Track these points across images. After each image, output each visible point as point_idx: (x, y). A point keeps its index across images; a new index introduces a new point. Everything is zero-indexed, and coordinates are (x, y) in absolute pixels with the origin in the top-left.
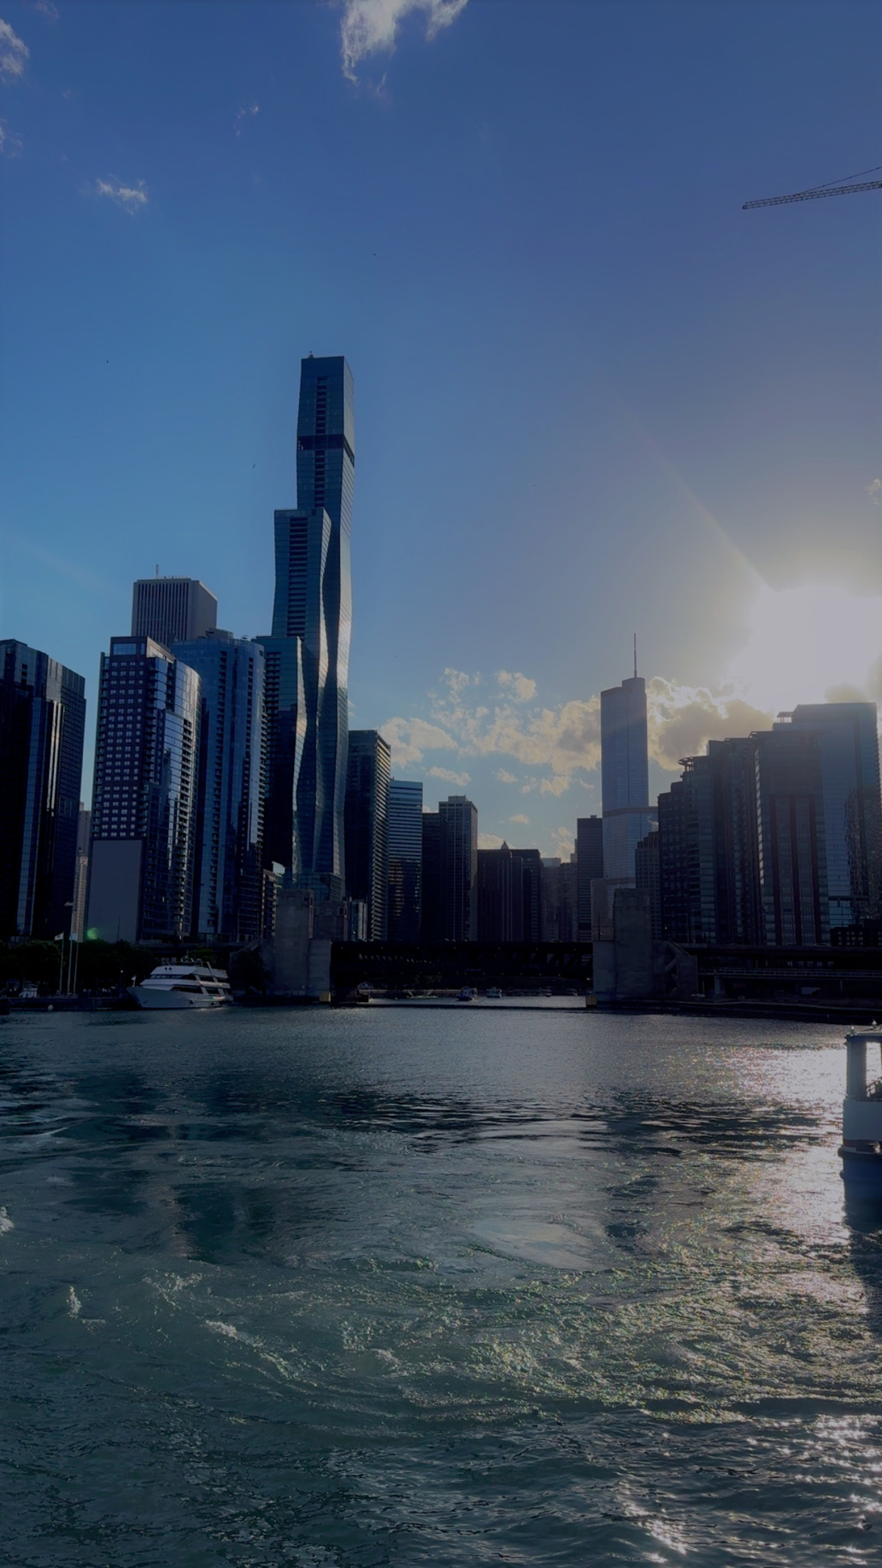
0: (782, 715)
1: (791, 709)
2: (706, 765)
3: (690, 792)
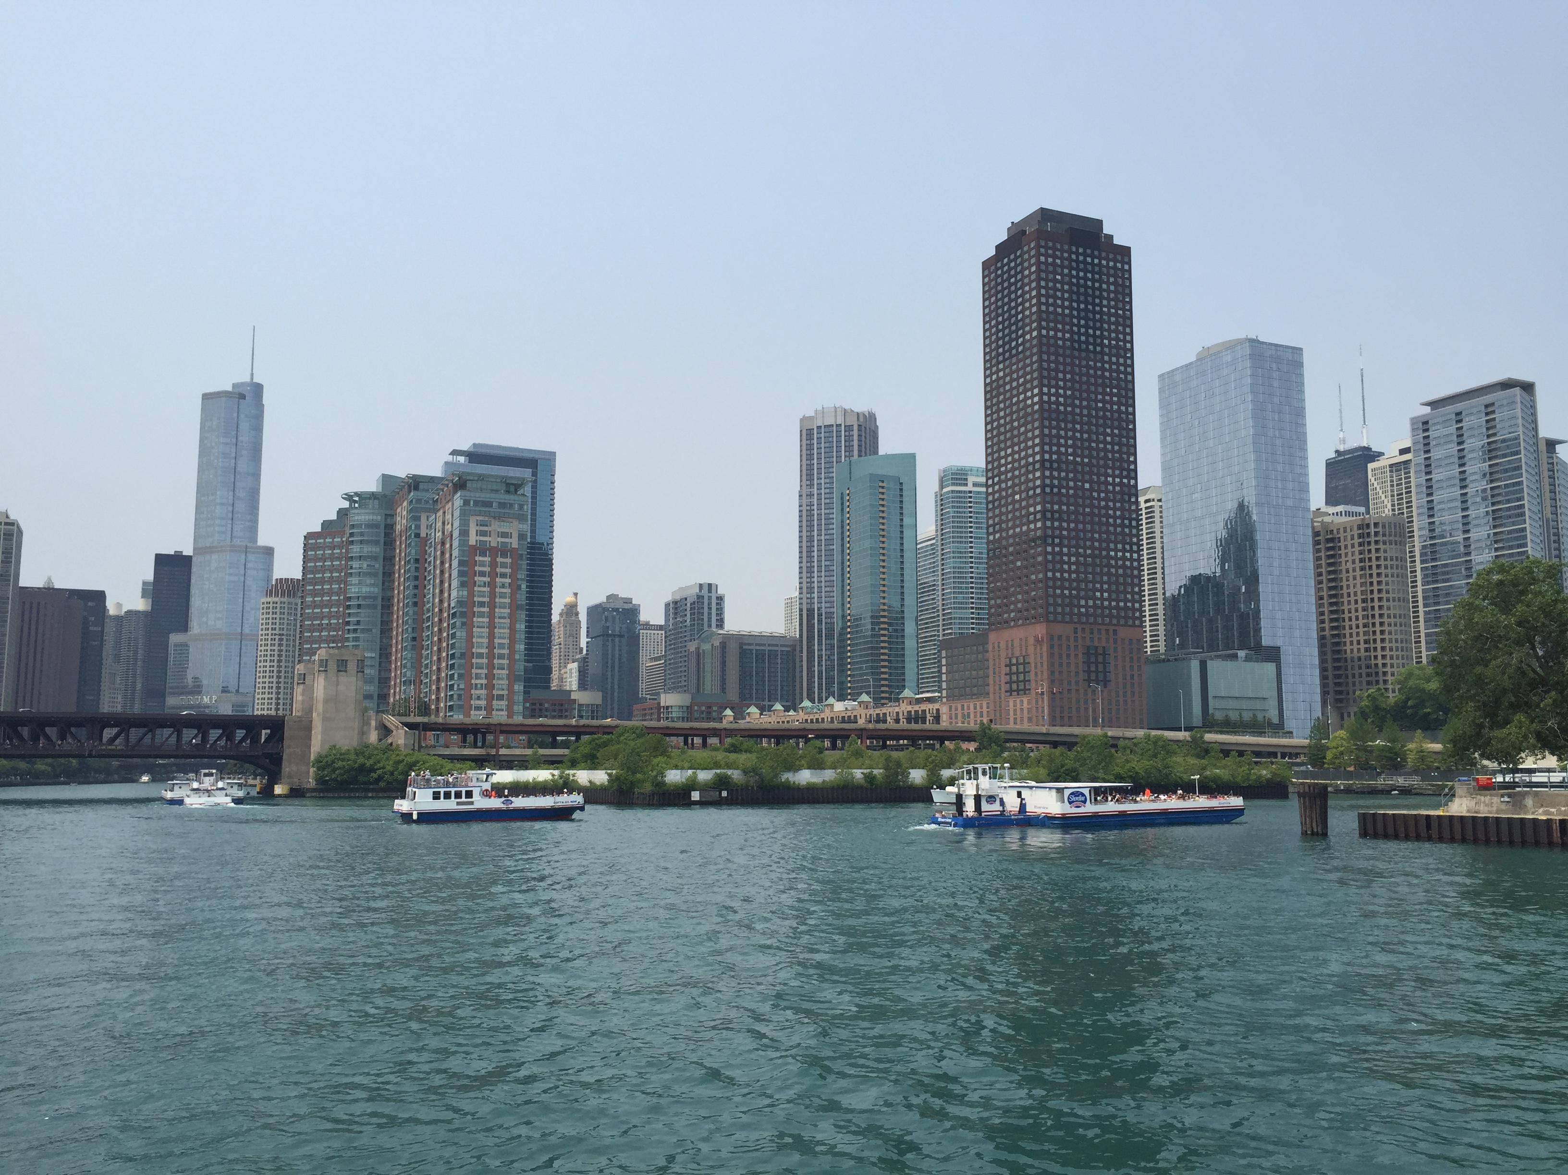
0: (455, 453)
1: (465, 447)
2: (376, 502)
3: (352, 535)
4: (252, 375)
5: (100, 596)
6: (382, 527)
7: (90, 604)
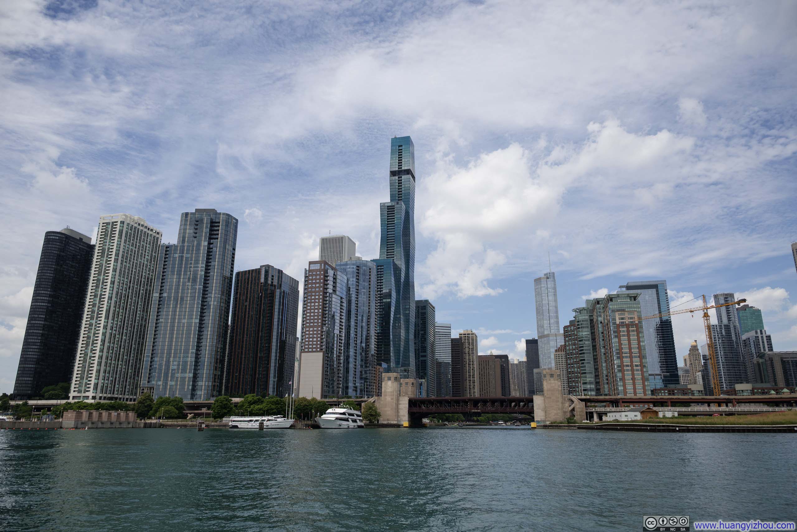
0: (621, 287)
1: (626, 284)
2: (585, 311)
3: (579, 325)
5: (506, 357)
6: (589, 320)
7: (503, 360)
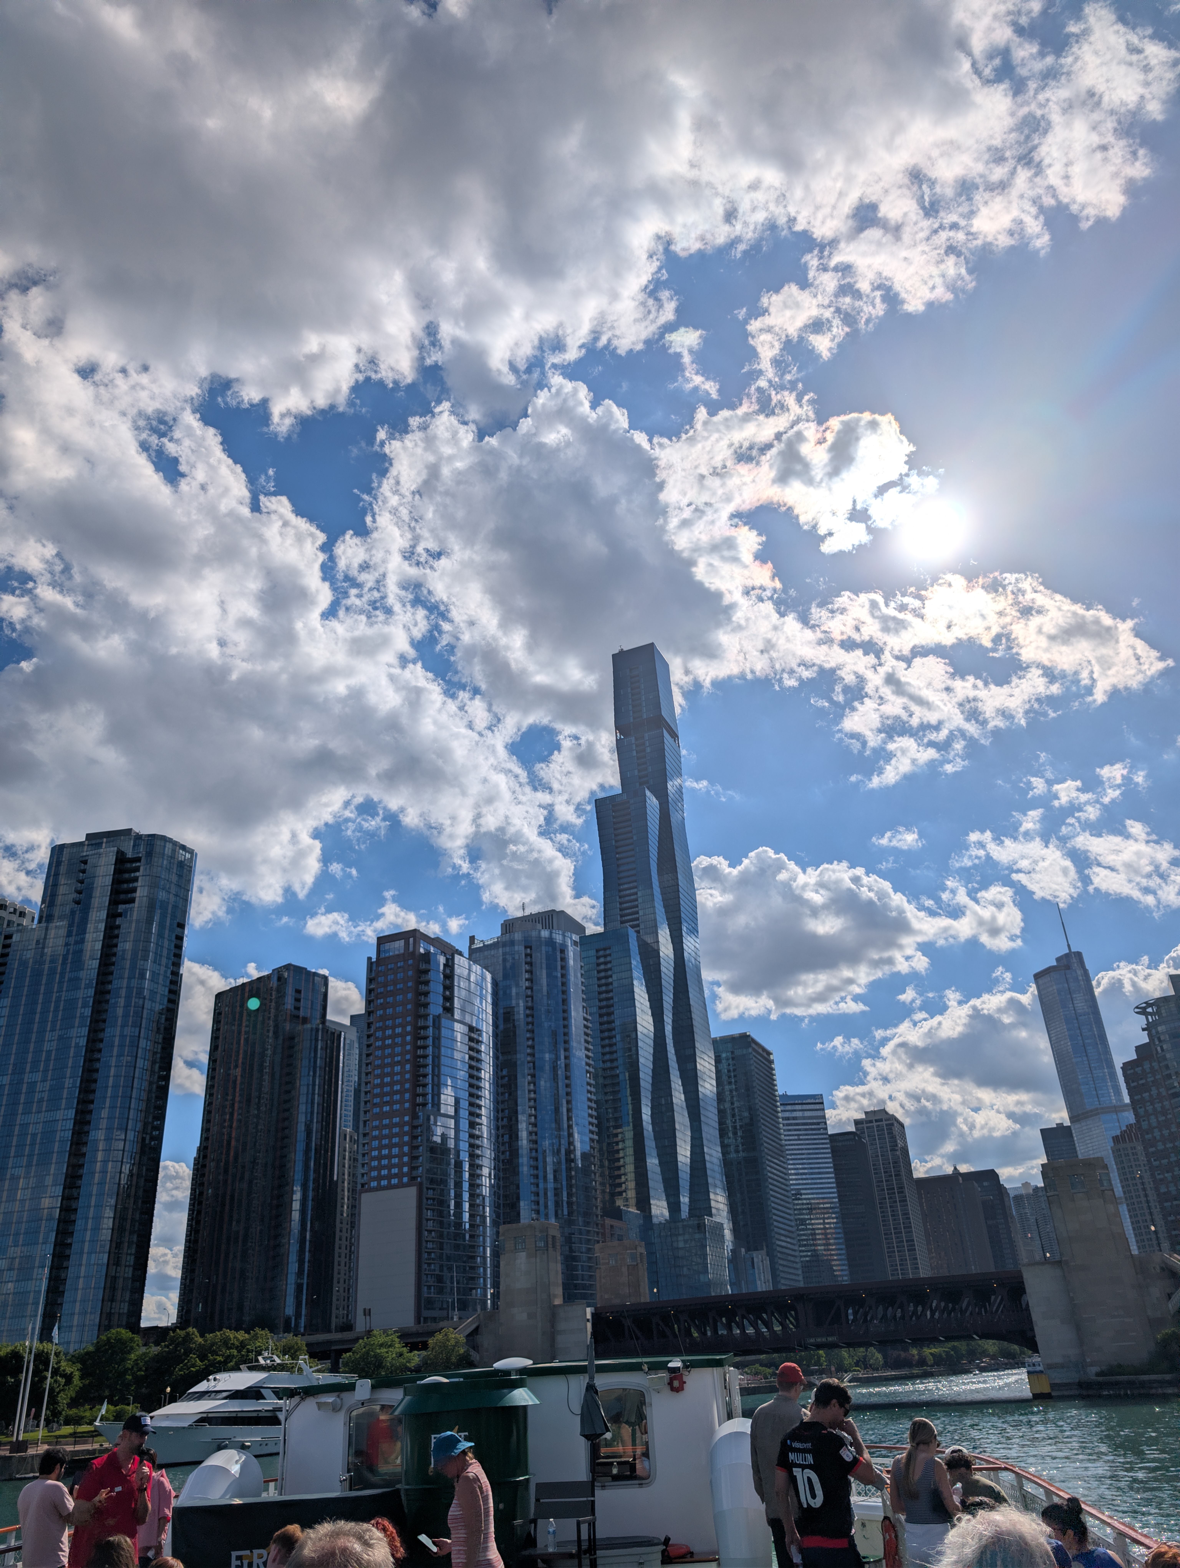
2: (1174, 1006)
3: (1161, 1049)
4: (1069, 946)
5: (991, 1175)
7: (985, 1184)
